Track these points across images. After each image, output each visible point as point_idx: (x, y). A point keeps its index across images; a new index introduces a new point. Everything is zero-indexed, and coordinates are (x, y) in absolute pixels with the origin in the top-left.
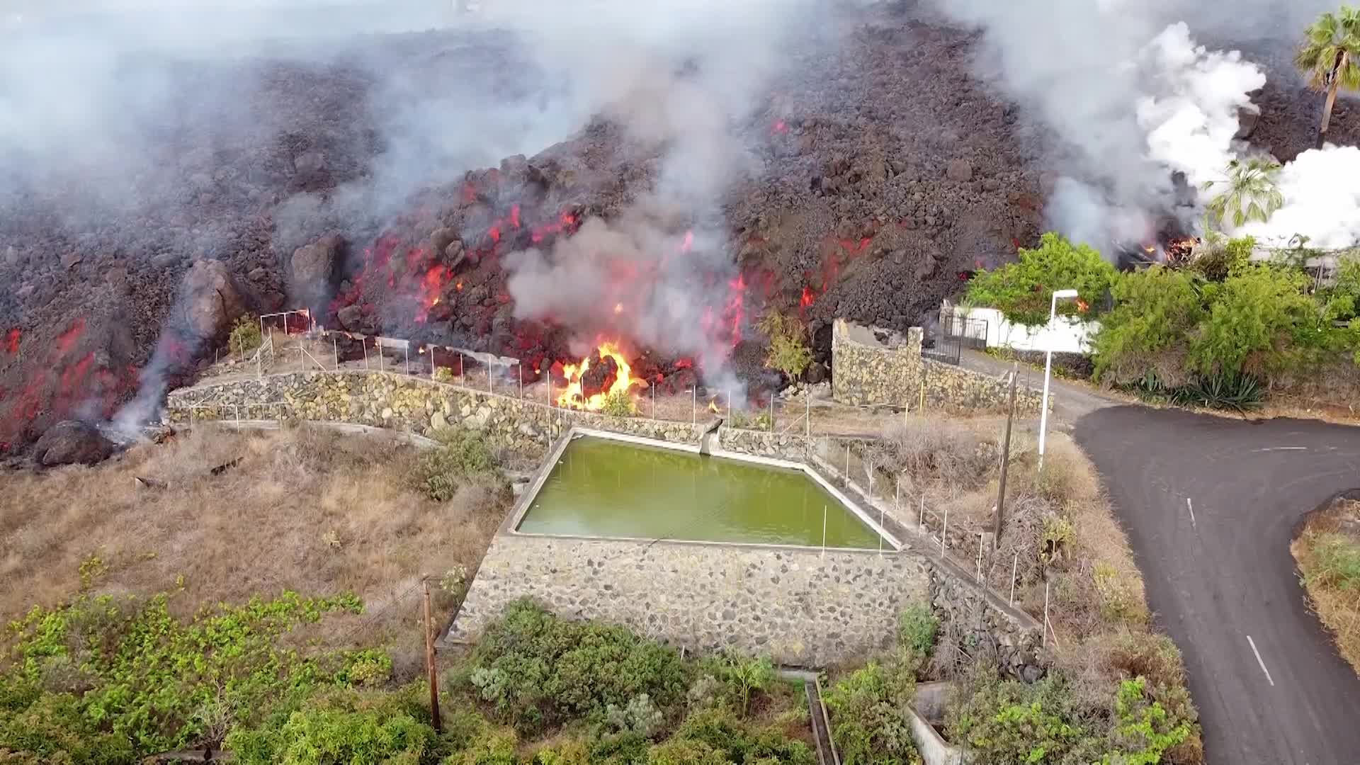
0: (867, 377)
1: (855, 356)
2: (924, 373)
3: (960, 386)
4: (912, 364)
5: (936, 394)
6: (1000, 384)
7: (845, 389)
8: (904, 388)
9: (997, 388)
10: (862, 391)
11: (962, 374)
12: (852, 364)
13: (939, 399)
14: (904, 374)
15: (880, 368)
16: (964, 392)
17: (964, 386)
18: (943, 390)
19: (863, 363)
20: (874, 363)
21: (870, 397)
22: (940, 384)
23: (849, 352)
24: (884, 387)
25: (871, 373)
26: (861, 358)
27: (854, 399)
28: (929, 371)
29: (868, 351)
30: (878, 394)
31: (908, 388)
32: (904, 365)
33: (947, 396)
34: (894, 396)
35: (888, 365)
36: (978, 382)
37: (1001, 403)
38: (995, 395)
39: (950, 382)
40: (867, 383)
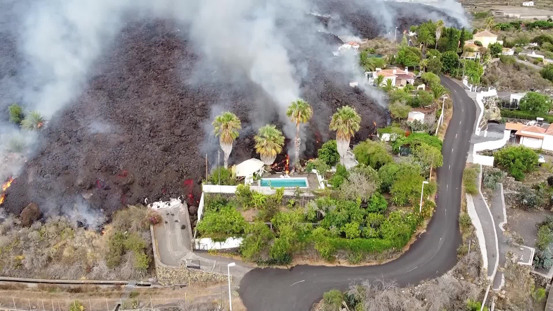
0: (169, 276)
1: (164, 270)
2: (189, 273)
3: (201, 276)
4: (184, 271)
7: (162, 280)
8: (183, 278)
10: (168, 281)
11: (202, 273)
12: (163, 272)
13: (195, 281)
14: (182, 274)
15: (173, 273)
16: (203, 278)
17: (203, 276)
18: (196, 278)
19: (167, 272)
20: (171, 272)
21: (171, 283)
22: (195, 276)
23: (162, 268)
24: (176, 279)
25: (171, 275)
26: (167, 270)
27: (166, 284)
29: (168, 268)
30: (174, 281)
32: (182, 271)
33: (198, 279)
34: (180, 282)
35: (176, 272)
36: (207, 274)
37: (215, 280)
39: (198, 275)
40: (170, 278)
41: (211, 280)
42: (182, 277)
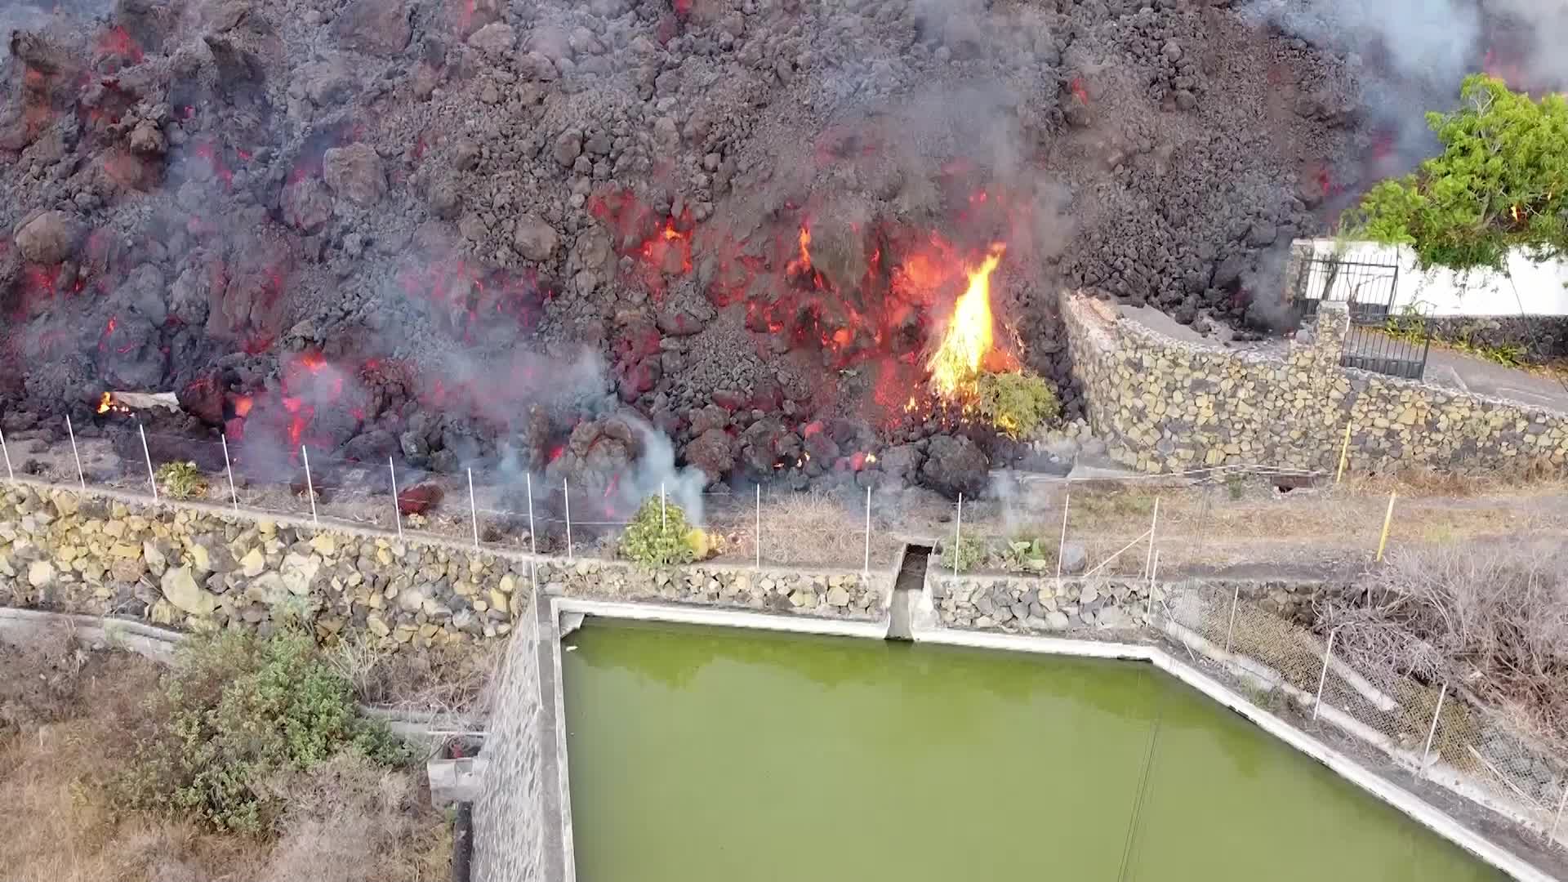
0: (1207, 414)
1: (1183, 371)
2: (1347, 402)
3: (1432, 426)
4: (1320, 382)
5: (1371, 443)
6: (1528, 418)
7: (1149, 440)
8: (1295, 434)
9: (1522, 425)
10: (1194, 446)
11: (1440, 399)
12: (1171, 389)
14: (1299, 404)
15: (1241, 394)
16: (1439, 437)
17: (1442, 426)
18: (1390, 434)
19: (1199, 385)
20: (1227, 385)
21: (1212, 457)
22: (1382, 422)
23: (1166, 362)
24: (1248, 435)
25: (1219, 406)
26: (1199, 375)
27: (1172, 462)
28: (1362, 395)
29: (1216, 361)
30: (1232, 448)
31: (1305, 434)
32: (1301, 386)
33: (1398, 445)
34: (1270, 453)
35: (1263, 389)
36: (1479, 414)
37: (1523, 455)
38: (1516, 439)
39: (1409, 417)
40: (1206, 427)
41: (1493, 451)
42: (1289, 427)
